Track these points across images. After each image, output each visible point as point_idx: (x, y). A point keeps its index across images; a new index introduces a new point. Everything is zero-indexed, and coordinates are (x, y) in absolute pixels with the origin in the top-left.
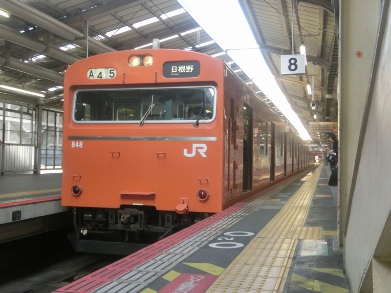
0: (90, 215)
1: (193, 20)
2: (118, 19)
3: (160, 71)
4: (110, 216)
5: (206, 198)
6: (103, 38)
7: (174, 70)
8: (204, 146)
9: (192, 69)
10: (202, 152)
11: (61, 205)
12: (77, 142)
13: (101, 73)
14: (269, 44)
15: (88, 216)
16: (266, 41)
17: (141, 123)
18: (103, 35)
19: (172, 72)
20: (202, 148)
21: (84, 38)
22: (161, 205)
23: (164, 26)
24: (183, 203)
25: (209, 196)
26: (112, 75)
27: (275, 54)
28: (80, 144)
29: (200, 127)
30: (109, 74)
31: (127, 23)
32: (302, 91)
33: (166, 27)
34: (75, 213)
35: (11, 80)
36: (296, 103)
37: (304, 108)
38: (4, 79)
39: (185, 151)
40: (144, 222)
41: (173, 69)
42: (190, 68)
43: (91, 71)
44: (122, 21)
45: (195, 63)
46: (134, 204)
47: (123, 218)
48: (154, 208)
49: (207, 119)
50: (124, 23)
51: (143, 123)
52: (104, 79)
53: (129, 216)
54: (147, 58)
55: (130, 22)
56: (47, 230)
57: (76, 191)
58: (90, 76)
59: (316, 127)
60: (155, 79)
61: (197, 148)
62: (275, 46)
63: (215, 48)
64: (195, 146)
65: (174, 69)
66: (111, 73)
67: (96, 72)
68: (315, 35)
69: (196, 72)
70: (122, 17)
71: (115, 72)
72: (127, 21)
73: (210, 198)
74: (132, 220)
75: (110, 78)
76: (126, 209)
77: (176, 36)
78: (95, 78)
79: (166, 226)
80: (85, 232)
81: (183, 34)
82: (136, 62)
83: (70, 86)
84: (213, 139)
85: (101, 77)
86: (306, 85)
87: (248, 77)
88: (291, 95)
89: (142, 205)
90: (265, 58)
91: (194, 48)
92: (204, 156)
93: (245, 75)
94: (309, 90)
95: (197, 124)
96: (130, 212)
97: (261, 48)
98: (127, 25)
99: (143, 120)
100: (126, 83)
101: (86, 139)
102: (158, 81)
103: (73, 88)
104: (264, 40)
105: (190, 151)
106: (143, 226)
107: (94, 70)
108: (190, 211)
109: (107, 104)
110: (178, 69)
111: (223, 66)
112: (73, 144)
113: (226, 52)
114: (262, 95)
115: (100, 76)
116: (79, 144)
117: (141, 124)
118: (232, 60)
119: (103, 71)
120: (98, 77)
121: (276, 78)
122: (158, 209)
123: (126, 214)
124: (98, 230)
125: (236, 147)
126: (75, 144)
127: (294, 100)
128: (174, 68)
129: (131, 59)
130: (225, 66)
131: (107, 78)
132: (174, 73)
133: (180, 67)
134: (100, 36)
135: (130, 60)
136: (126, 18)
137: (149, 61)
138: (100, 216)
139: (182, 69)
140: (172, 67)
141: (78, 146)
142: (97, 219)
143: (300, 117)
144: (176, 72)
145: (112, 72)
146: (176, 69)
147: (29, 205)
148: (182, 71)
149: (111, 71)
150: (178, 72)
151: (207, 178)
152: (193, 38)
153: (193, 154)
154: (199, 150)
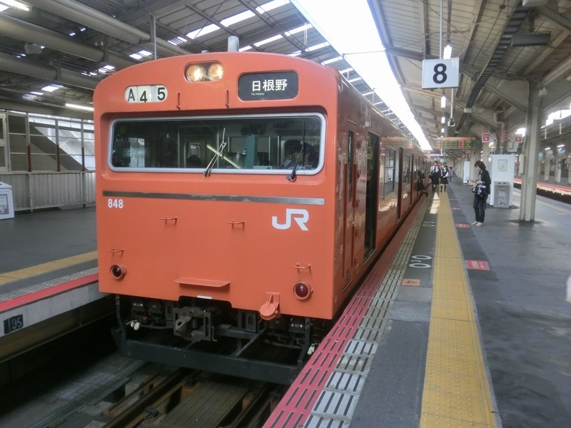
0: (141, 305)
1: (300, 13)
2: (200, 14)
3: (234, 89)
4: (166, 310)
5: (307, 296)
6: (185, 41)
7: (256, 88)
8: (305, 212)
9: (285, 85)
10: (302, 223)
11: (98, 291)
12: (116, 200)
13: (144, 93)
14: (397, 45)
15: (138, 305)
16: (394, 42)
17: (206, 172)
18: (185, 37)
19: (254, 90)
20: (301, 216)
21: (150, 41)
22: (238, 301)
23: (262, 24)
24: (272, 302)
25: (311, 293)
26: (161, 96)
27: (404, 58)
28: (120, 203)
29: (299, 181)
30: (157, 95)
31: (212, 19)
32: (431, 102)
33: (265, 24)
34: (118, 303)
35: (83, 97)
36: (420, 113)
37: (429, 120)
38: (74, 95)
39: (275, 219)
40: (212, 329)
41: (254, 86)
42: (281, 84)
43: (131, 90)
44: (205, 18)
45: (290, 75)
46: (199, 297)
47: (179, 324)
48: (228, 304)
49: (309, 169)
50: (207, 19)
51: (210, 173)
52: (149, 103)
53: (188, 318)
54: (212, 68)
55: (216, 17)
56: (81, 326)
57: (117, 272)
58: (130, 97)
59: (444, 142)
60: (225, 102)
61: (293, 216)
62: (406, 48)
63: (330, 51)
64: (289, 212)
65: (256, 86)
66: (159, 93)
67: (138, 91)
68: (464, 32)
69: (291, 90)
70: (204, 11)
71: (165, 91)
72: (212, 16)
73: (313, 295)
74: (194, 325)
75: (158, 101)
76: (185, 307)
77: (279, 37)
78: (136, 101)
79: (247, 330)
80: (137, 326)
81: (287, 34)
82: (197, 74)
83: (102, 114)
84: (319, 201)
85: (145, 100)
86: (441, 96)
87: (368, 86)
88: (416, 106)
89: (210, 298)
90: (391, 63)
91: (303, 52)
92: (304, 228)
93: (366, 84)
94: (443, 102)
95: (294, 176)
96: (191, 312)
97: (387, 51)
98: (213, 23)
99: (210, 167)
100: (183, 108)
101: (128, 196)
102: (232, 106)
103: (107, 117)
104: (391, 40)
105: (281, 220)
106: (210, 335)
107: (134, 89)
108: (283, 313)
109: (168, 137)
110: (262, 85)
111: (337, 79)
112: (110, 203)
113: (343, 57)
114: (383, 106)
115: (143, 98)
116: (118, 204)
117: (207, 174)
118: (350, 67)
119: (147, 89)
120: (141, 100)
121: (402, 87)
122: (233, 306)
123: (185, 315)
124: (154, 325)
125: (355, 204)
126: (113, 203)
127: (419, 111)
128: (255, 84)
129: (189, 70)
130: (339, 79)
131: (154, 101)
132: (256, 92)
133: (265, 83)
134: (179, 38)
135: (188, 73)
136: (210, 13)
137: (218, 72)
138: (154, 306)
139: (269, 85)
140: (254, 82)
141: (116, 206)
142: (151, 310)
143: (423, 128)
144: (259, 90)
145: (161, 91)
146: (259, 86)
147: (38, 302)
148: (269, 89)
149: (159, 89)
150: (262, 90)
151: (309, 265)
152: (300, 39)
153: (287, 225)
154: (297, 219)
